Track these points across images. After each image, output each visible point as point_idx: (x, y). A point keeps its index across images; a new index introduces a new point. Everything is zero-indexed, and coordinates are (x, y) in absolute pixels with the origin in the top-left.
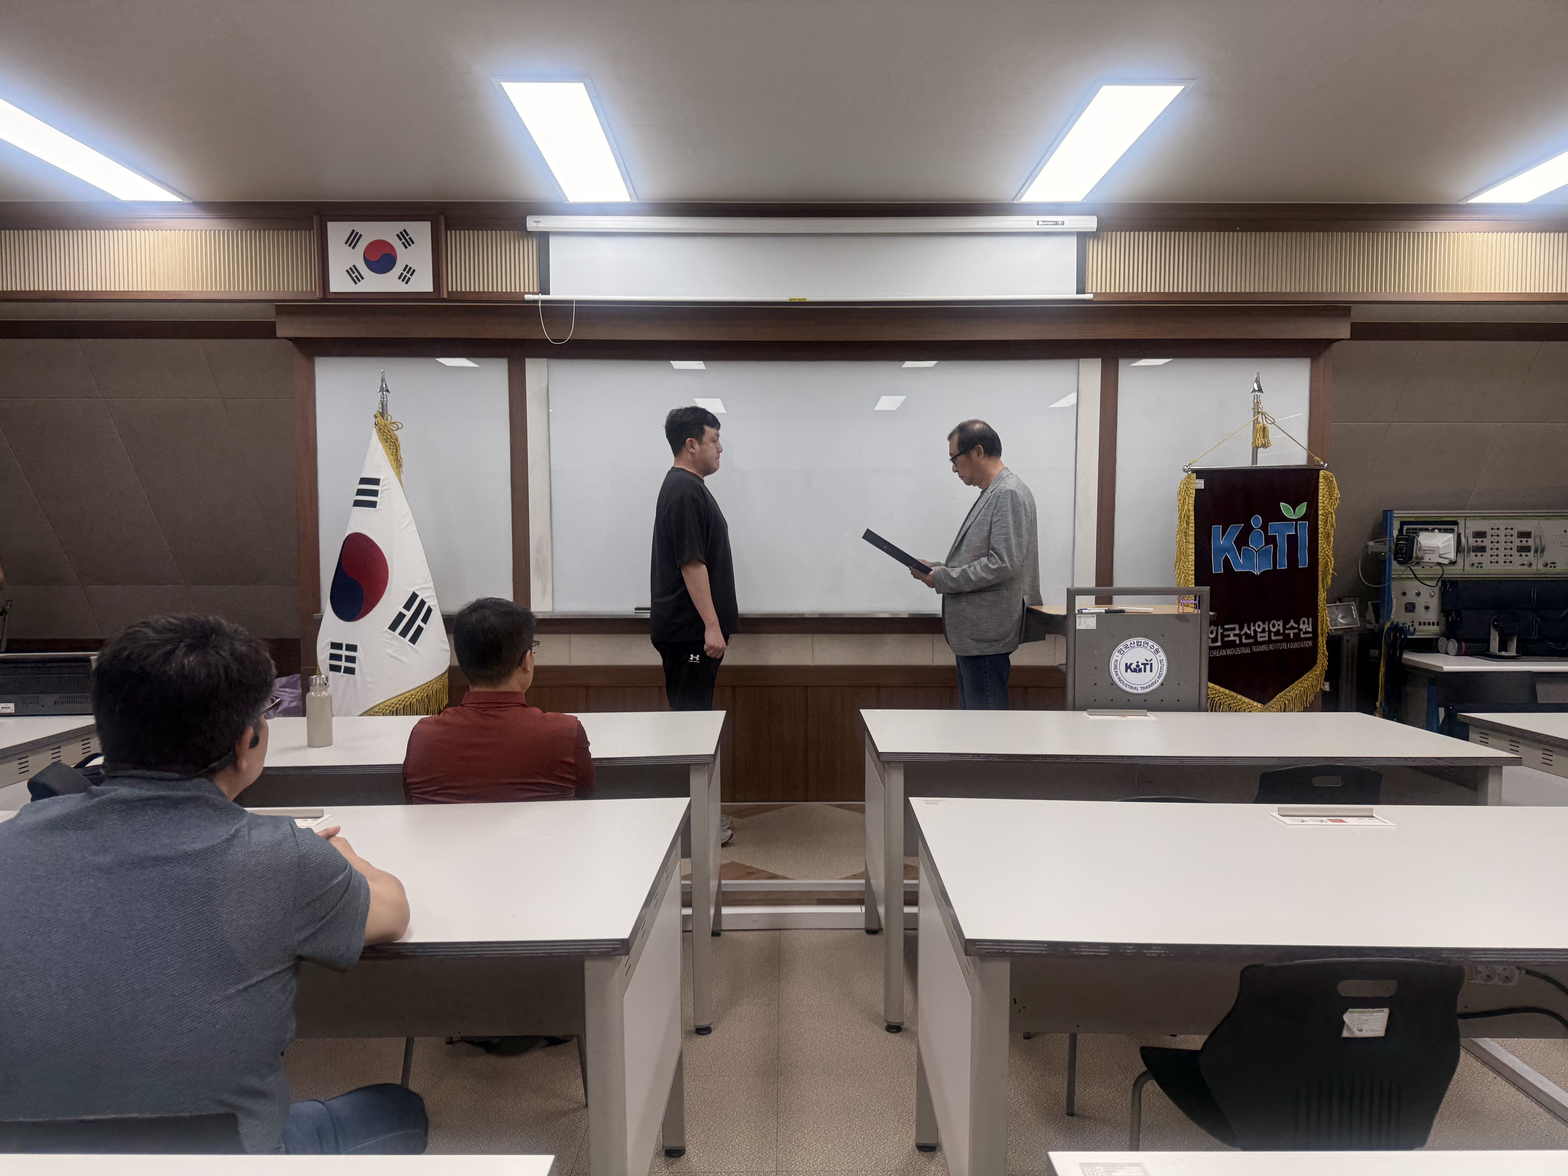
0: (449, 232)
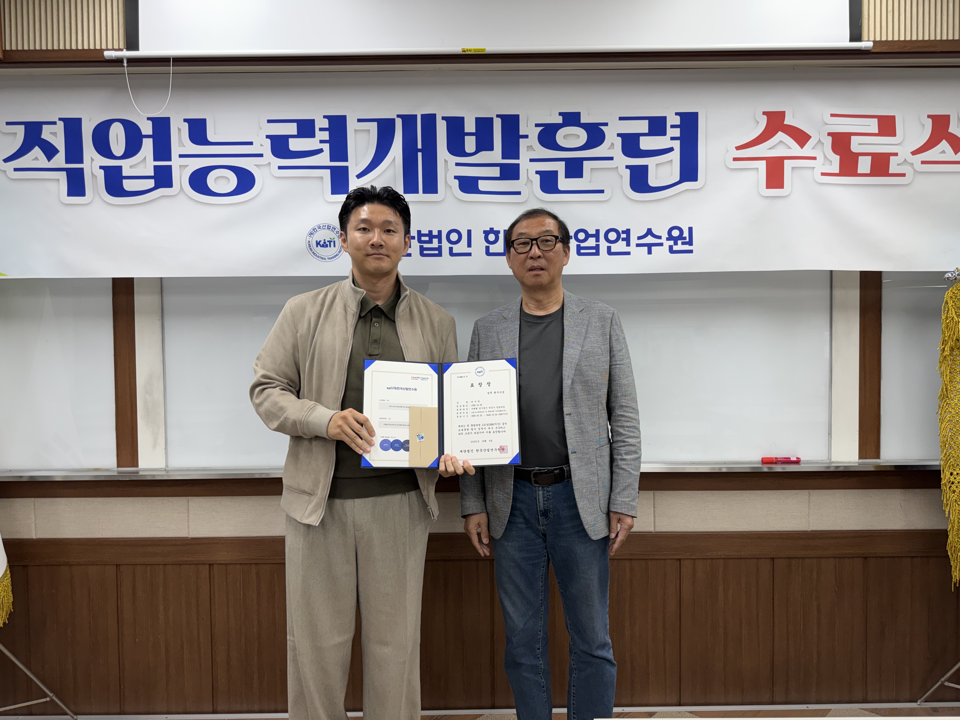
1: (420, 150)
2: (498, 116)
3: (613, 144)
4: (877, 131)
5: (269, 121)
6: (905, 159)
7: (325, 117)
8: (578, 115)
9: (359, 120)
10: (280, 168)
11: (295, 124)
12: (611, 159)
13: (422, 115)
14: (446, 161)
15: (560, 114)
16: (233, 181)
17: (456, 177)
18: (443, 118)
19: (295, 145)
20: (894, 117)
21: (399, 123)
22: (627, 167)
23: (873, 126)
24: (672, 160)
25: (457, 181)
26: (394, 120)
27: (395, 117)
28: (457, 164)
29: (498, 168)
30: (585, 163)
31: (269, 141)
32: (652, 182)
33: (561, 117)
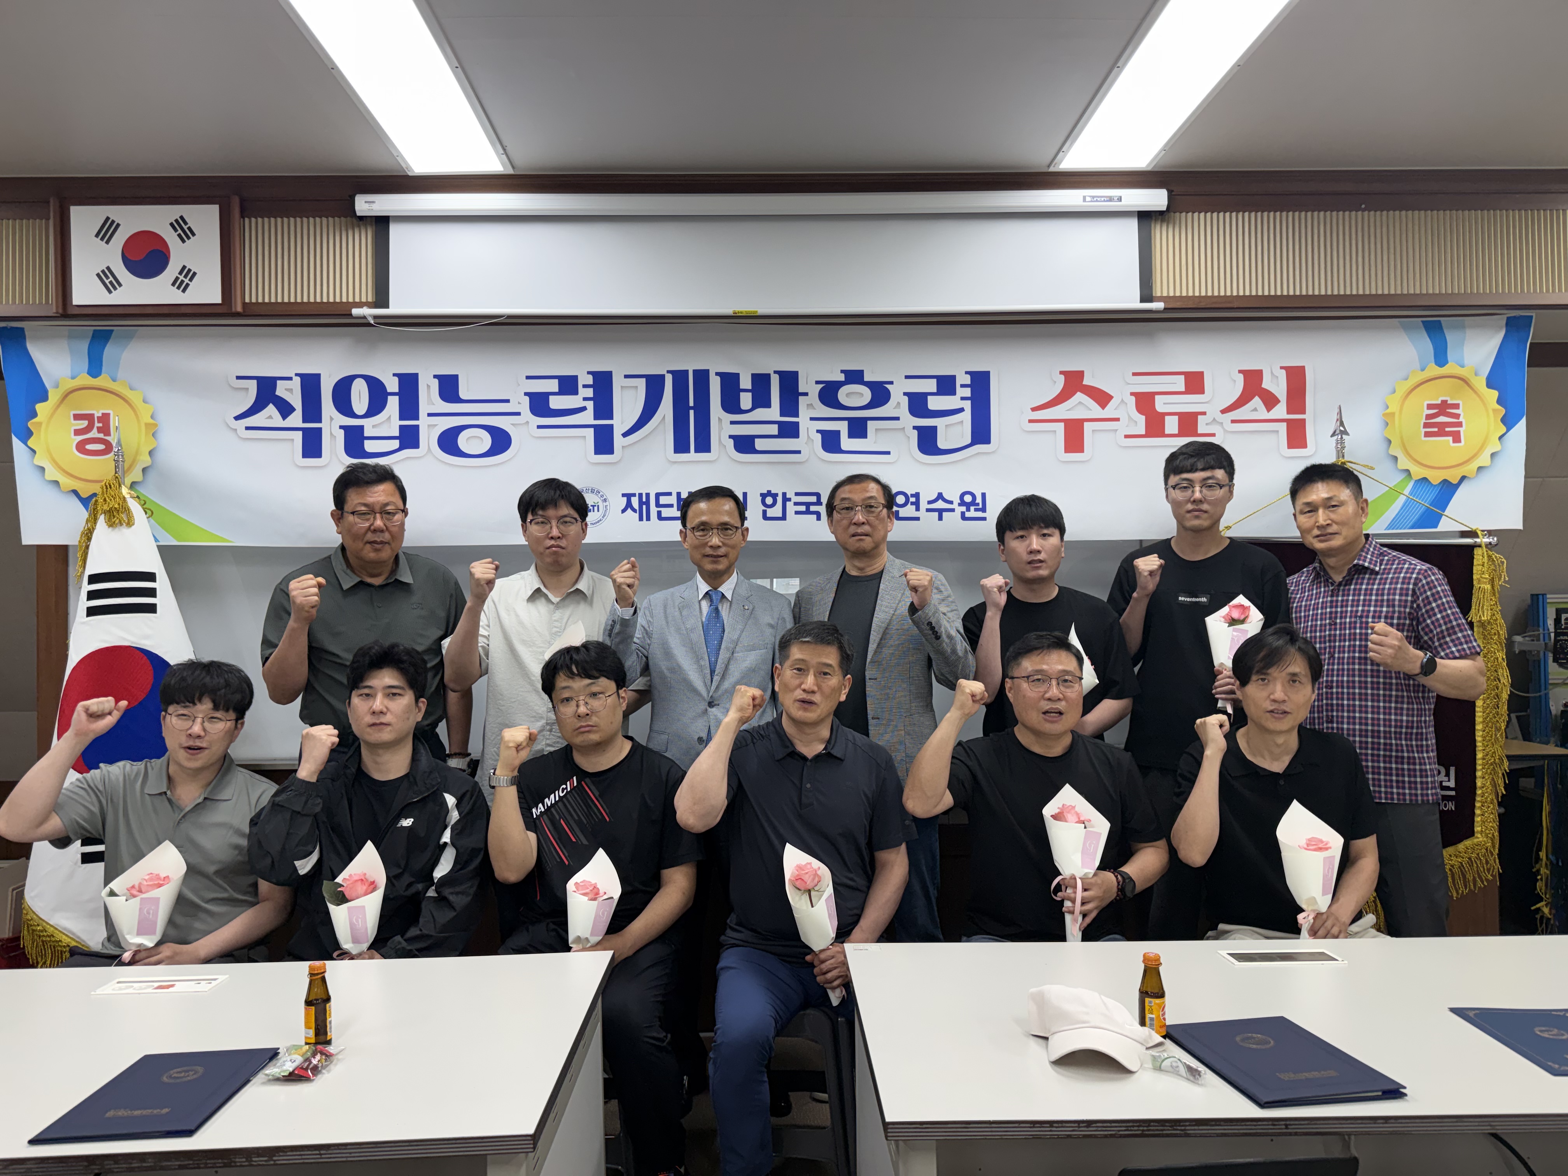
0: (247, 220)
1: (692, 408)
2: (775, 372)
3: (899, 403)
4: (1183, 389)
5: (528, 378)
6: (1214, 419)
7: (589, 373)
8: (861, 373)
9: (626, 376)
10: (539, 427)
11: (557, 381)
12: (897, 419)
13: (694, 371)
14: (720, 419)
15: (842, 371)
16: (486, 441)
17: (730, 437)
18: (717, 374)
19: (556, 403)
20: (1202, 373)
21: (669, 379)
22: (915, 428)
23: (1179, 383)
24: (962, 422)
25: (732, 441)
26: (663, 376)
27: (664, 372)
28: (732, 423)
29: (776, 426)
30: (869, 423)
31: (527, 398)
32: (942, 444)
33: (843, 375)
